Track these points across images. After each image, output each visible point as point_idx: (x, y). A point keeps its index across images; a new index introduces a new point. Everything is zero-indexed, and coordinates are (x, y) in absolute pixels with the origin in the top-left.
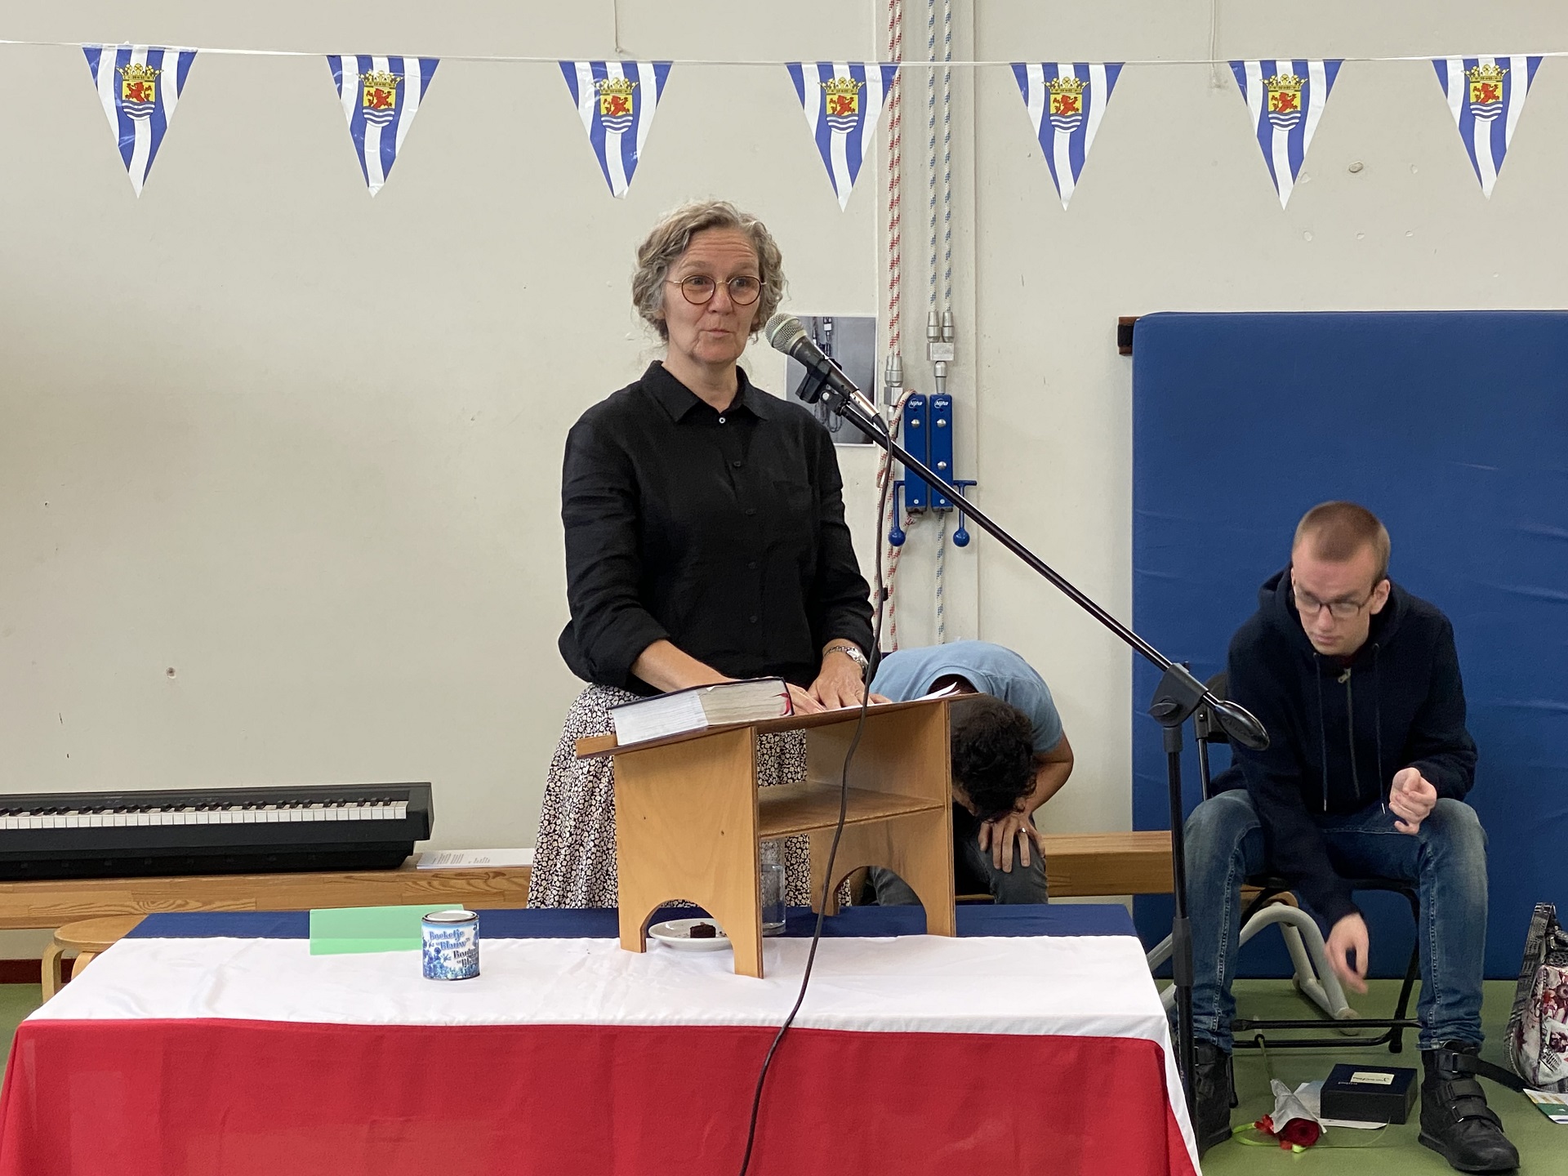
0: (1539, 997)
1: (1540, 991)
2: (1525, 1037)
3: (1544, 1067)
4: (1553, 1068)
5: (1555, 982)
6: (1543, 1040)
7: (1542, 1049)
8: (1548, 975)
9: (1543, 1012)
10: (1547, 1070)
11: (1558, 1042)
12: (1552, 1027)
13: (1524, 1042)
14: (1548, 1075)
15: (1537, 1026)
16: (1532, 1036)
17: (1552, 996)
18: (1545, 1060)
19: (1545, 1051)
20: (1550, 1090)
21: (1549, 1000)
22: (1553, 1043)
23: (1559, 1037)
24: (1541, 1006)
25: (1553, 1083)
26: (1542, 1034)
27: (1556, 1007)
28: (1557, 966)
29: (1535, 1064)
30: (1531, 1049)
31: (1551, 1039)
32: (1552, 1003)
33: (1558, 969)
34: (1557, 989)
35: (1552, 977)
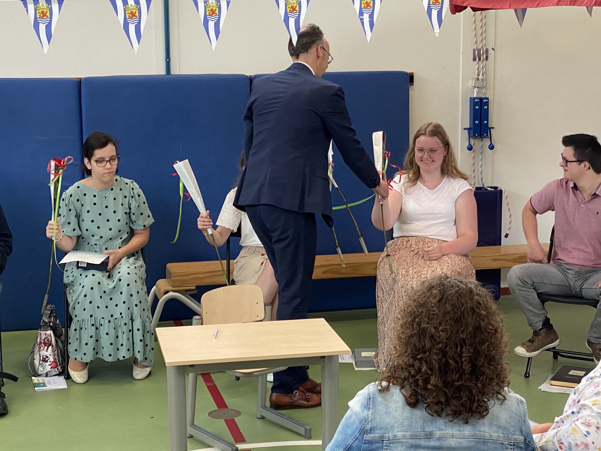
0: (38, 343)
1: (39, 341)
2: (35, 357)
3: (41, 369)
4: (44, 369)
5: (43, 337)
6: (40, 359)
7: (40, 362)
8: (41, 334)
9: (40, 348)
10: (42, 369)
11: (45, 359)
12: (43, 354)
13: (34, 359)
14: (42, 371)
15: (38, 354)
16: (37, 357)
17: (42, 342)
18: (41, 366)
19: (41, 362)
20: (42, 376)
21: (42, 343)
22: (43, 359)
23: (45, 357)
24: (39, 345)
25: (44, 374)
26: (40, 356)
27: (44, 346)
28: (44, 331)
29: (38, 367)
30: (37, 362)
31: (43, 358)
32: (43, 344)
33: (45, 332)
34: (44, 339)
35: (42, 335)
